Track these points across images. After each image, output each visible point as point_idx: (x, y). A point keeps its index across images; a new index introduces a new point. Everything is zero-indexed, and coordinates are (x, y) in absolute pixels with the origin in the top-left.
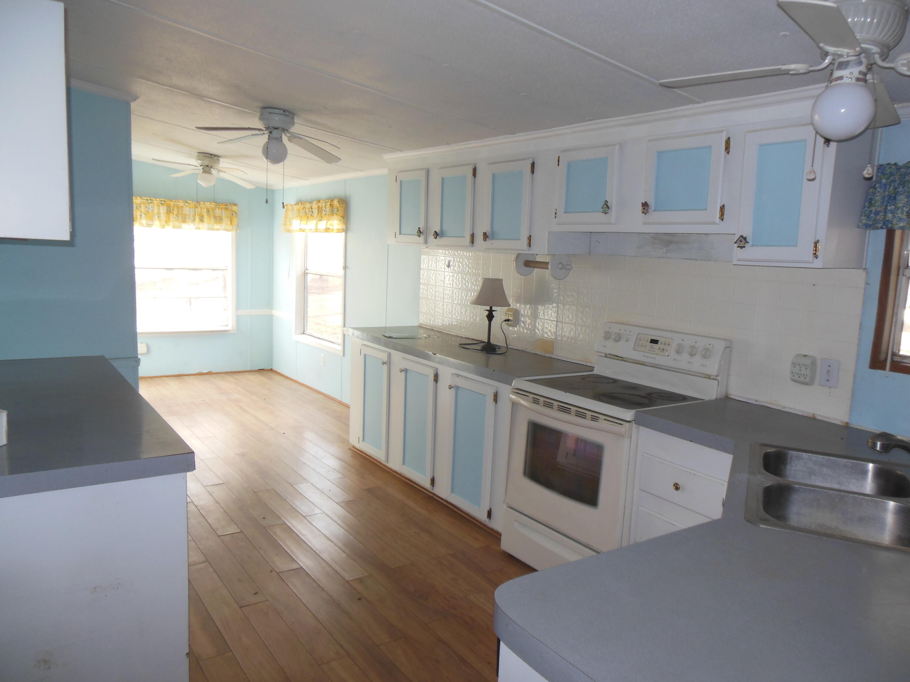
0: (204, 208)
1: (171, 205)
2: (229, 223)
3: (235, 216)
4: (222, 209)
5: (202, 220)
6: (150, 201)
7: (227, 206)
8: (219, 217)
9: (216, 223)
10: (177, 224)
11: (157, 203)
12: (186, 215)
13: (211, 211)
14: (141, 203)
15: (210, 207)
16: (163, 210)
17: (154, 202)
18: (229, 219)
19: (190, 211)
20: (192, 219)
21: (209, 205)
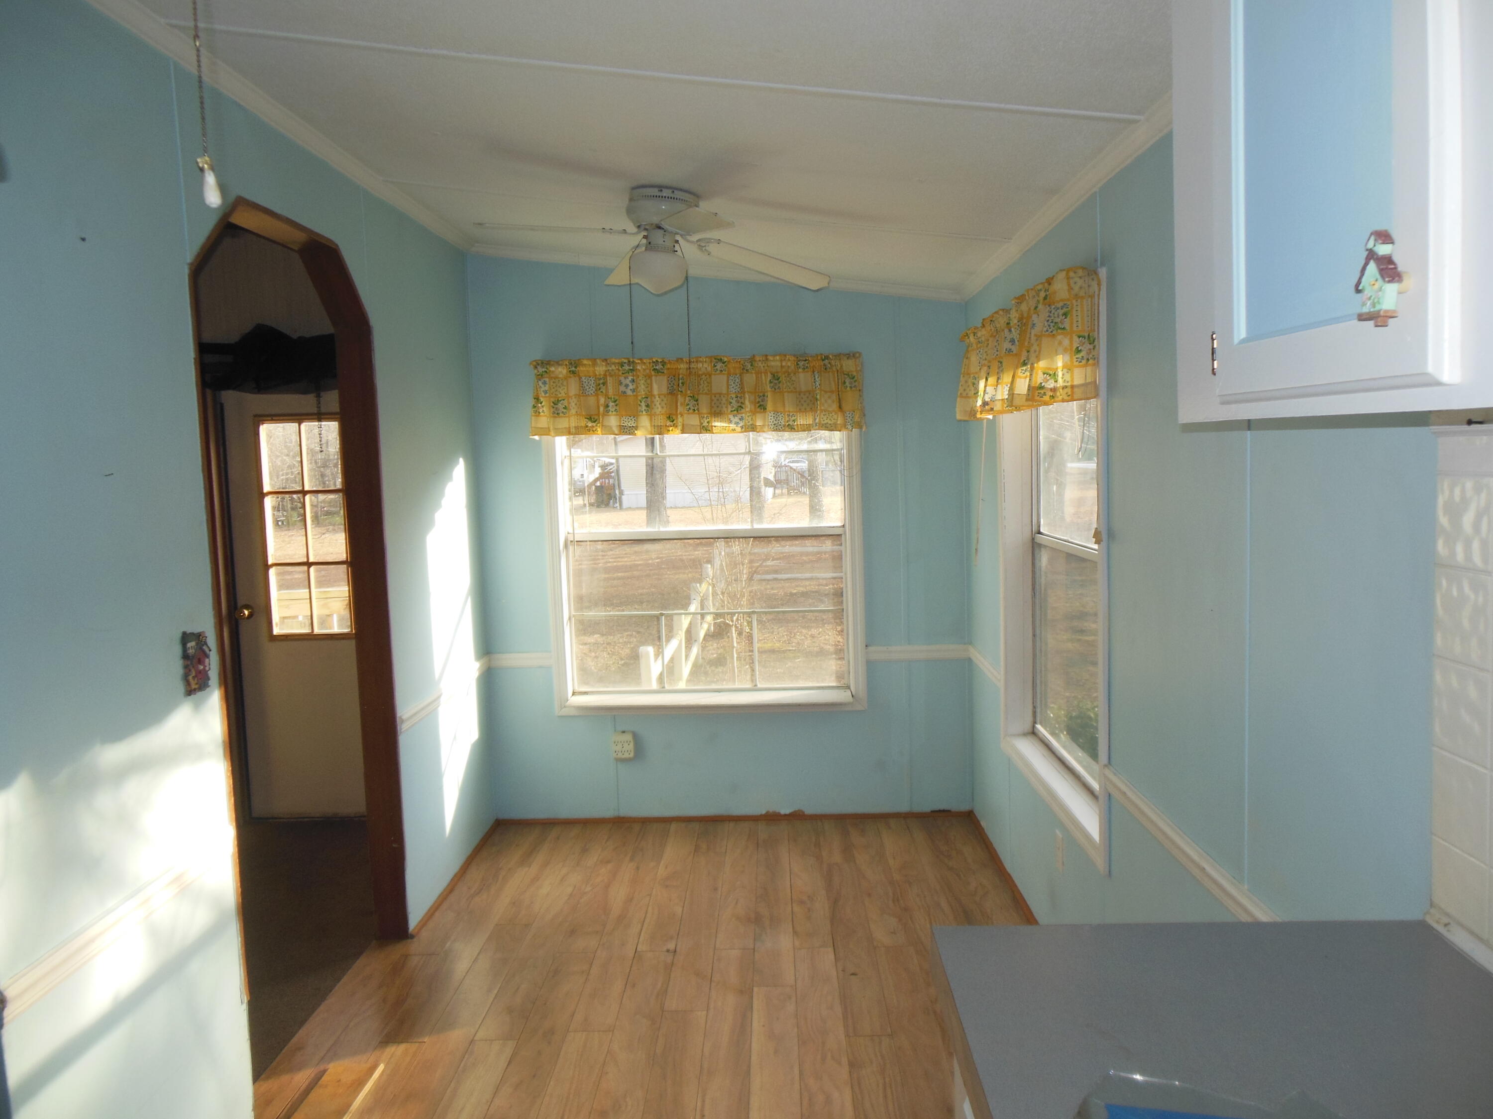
0: (766, 373)
1: (681, 372)
2: (835, 406)
3: (851, 387)
4: (813, 372)
5: (761, 407)
6: (626, 367)
7: (826, 362)
8: (809, 392)
9: (800, 411)
10: (694, 420)
11: (644, 370)
12: (720, 394)
13: (783, 378)
14: (605, 375)
15: (782, 367)
16: (659, 386)
17: (639, 367)
18: (834, 397)
19: (728, 385)
20: (735, 404)
21: (779, 364)
